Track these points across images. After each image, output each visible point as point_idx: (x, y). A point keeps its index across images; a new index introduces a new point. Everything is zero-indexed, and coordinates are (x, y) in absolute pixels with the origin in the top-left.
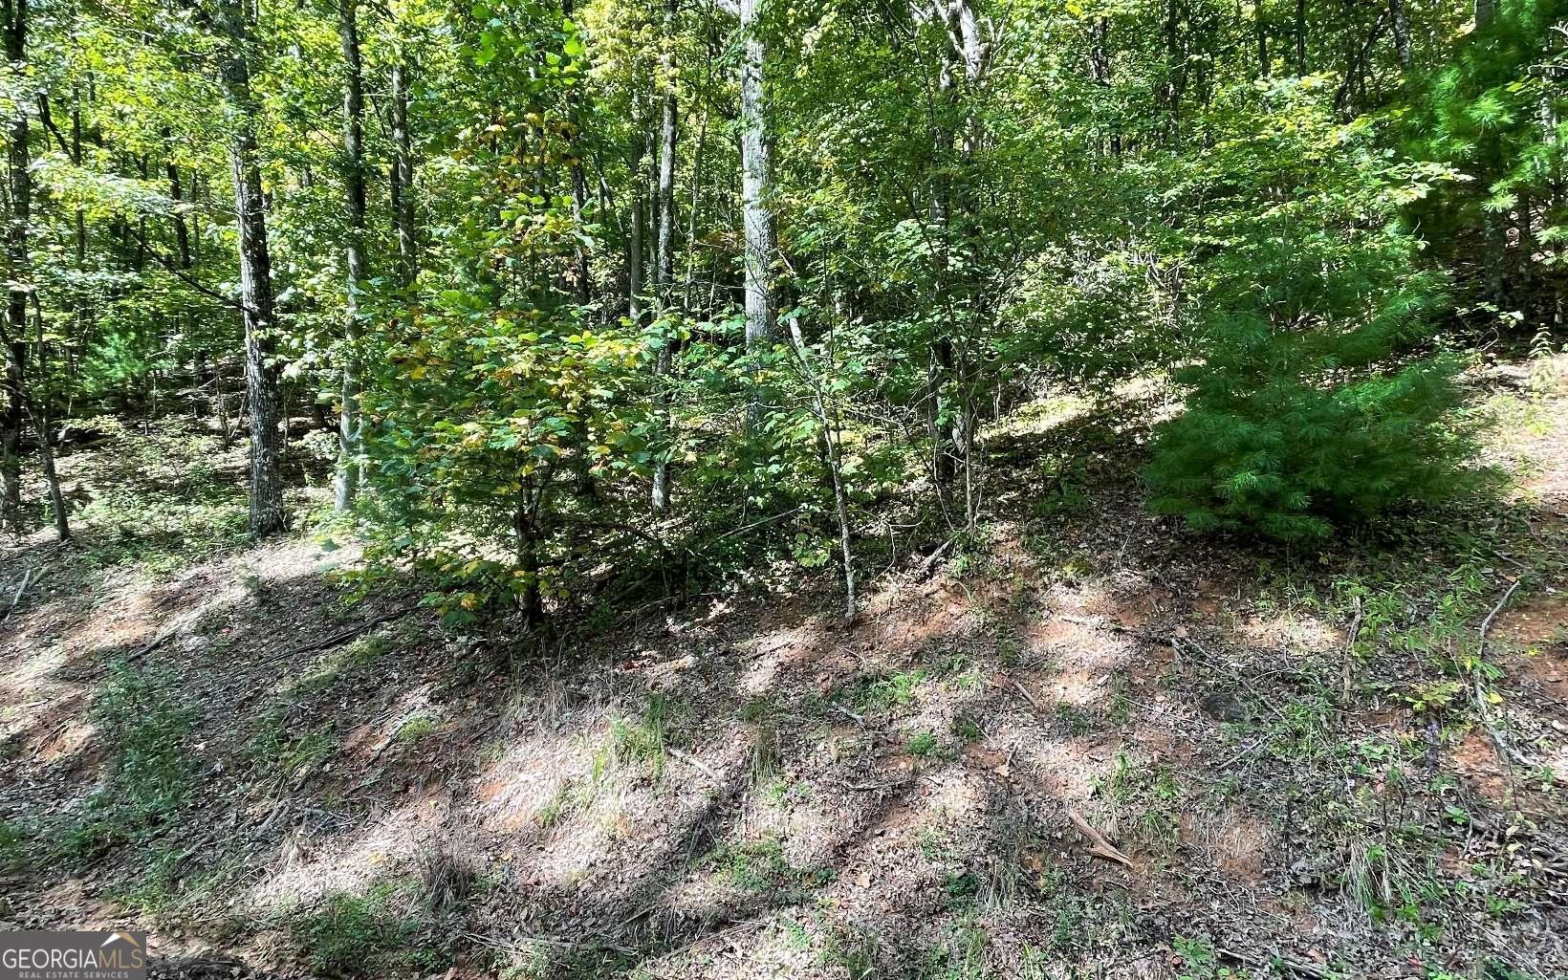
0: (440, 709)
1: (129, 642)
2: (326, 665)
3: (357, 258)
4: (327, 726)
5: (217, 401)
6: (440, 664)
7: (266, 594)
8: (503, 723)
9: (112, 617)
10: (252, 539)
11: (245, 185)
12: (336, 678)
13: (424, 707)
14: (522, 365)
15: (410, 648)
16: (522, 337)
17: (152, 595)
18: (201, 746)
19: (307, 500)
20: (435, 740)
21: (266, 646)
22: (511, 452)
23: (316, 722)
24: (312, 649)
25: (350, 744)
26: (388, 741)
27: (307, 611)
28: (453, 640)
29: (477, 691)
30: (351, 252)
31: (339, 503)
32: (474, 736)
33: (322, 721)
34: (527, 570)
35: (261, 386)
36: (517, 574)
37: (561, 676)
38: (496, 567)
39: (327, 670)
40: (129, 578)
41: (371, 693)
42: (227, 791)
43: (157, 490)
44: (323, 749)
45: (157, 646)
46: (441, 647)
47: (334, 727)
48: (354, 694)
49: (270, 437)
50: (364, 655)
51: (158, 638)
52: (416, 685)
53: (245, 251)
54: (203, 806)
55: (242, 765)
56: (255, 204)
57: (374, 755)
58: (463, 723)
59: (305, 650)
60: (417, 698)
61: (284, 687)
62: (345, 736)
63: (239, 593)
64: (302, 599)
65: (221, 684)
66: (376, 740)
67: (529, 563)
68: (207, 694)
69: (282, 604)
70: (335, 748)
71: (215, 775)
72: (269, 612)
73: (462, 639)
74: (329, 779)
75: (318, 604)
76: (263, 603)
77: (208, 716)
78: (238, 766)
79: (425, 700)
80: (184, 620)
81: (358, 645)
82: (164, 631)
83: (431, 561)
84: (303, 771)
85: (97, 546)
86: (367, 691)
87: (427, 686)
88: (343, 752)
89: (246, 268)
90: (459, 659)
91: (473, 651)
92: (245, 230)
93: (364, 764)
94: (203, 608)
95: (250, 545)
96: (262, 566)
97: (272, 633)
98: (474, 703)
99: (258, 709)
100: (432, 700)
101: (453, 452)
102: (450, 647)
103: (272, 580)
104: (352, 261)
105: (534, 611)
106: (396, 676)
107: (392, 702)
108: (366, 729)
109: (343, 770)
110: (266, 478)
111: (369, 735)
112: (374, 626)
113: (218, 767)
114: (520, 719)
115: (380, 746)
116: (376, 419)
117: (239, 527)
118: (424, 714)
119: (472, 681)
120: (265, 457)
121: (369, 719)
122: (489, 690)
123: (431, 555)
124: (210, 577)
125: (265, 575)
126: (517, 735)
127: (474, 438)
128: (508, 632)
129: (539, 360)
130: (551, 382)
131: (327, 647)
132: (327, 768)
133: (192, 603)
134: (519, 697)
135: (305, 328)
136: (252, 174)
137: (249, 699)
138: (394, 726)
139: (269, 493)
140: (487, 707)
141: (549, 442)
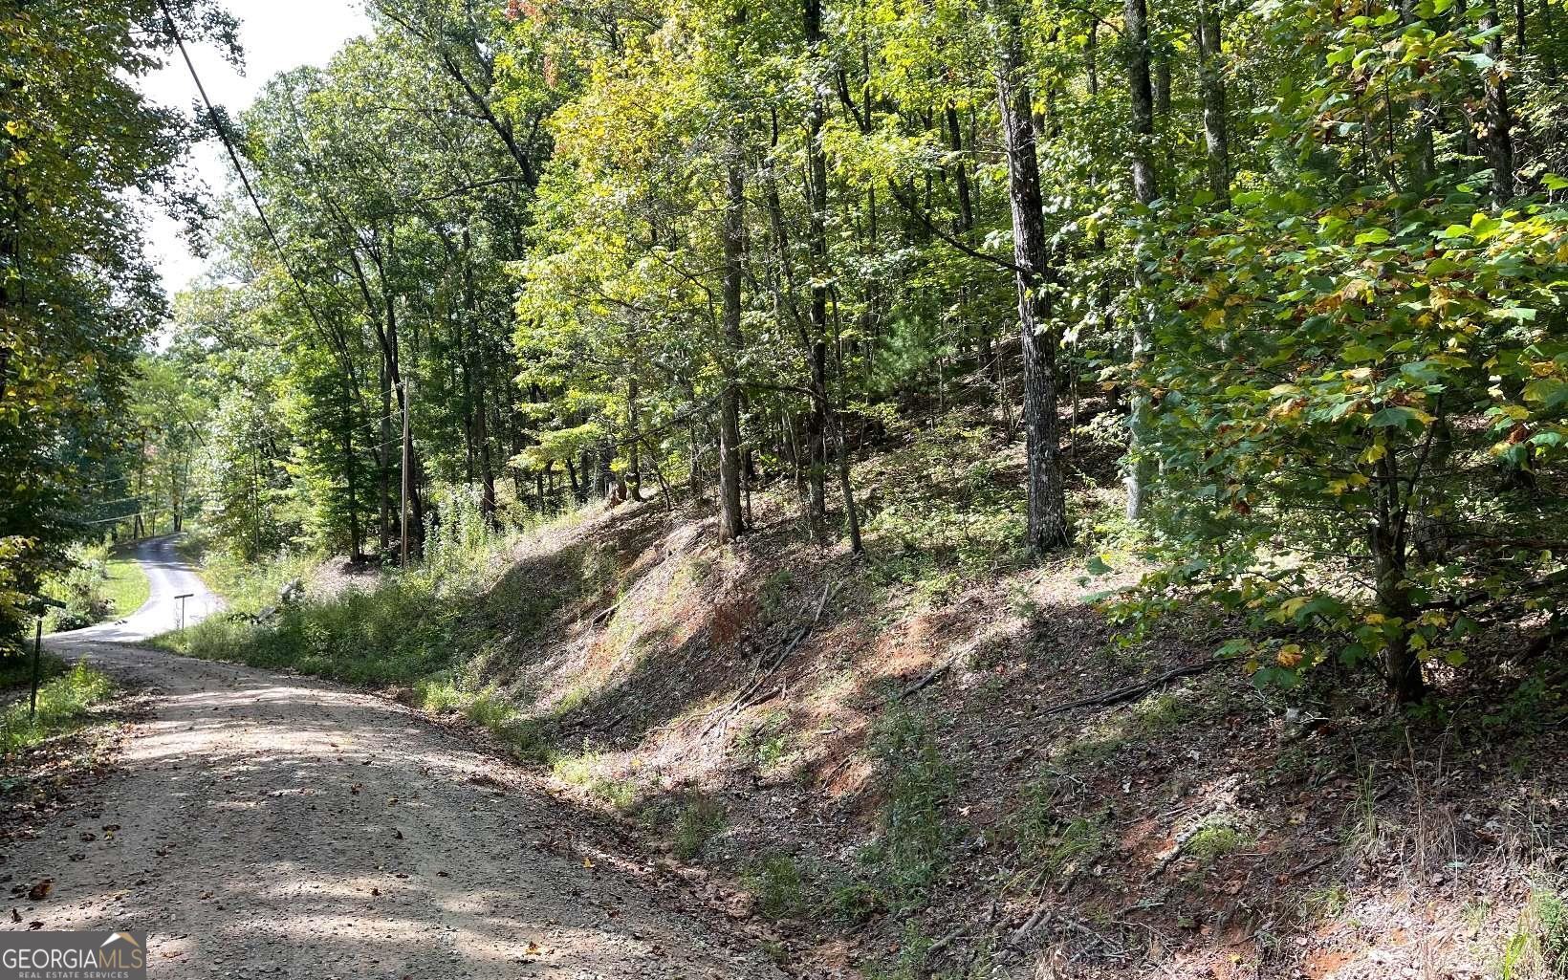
0: (1250, 815)
1: (907, 673)
2: (1105, 730)
3: (1144, 174)
4: (1103, 812)
5: (1001, 386)
6: (1260, 746)
7: (1045, 626)
8: (1347, 857)
9: (894, 642)
10: (1032, 556)
11: (1013, 113)
12: (1118, 748)
13: (1229, 809)
14: (1359, 284)
15: (1219, 718)
16: (1361, 239)
17: (928, 620)
18: (965, 811)
19: (1096, 505)
20: (1240, 863)
21: (1041, 695)
22: (1344, 425)
23: (1092, 804)
24: (1093, 703)
25: (1128, 843)
26: (1176, 849)
27: (1089, 652)
28: (1280, 713)
29: (1308, 798)
30: (1137, 168)
31: (1131, 506)
32: (1299, 868)
33: (1099, 804)
34: (1389, 615)
35: (1037, 363)
36: (1370, 619)
37: (1449, 796)
38: (1338, 608)
39: (1111, 734)
40: (908, 597)
41: (1161, 774)
42: (988, 874)
43: (940, 496)
44: (1095, 840)
45: (932, 681)
46: (1261, 722)
47: (1111, 815)
48: (1142, 773)
49: (1049, 426)
50: (1155, 720)
51: (933, 671)
52: (1220, 774)
53: (1015, 196)
54: (962, 887)
55: (1006, 844)
56: (1025, 134)
57: (1157, 867)
58: (1284, 845)
59: (1086, 704)
60: (1221, 793)
61: (1056, 751)
62: (1123, 830)
63: (1014, 626)
64: (1084, 636)
65: (991, 736)
66: (1161, 846)
67: (1397, 603)
68: (974, 746)
69: (1061, 640)
70: (1108, 846)
71: (975, 850)
72: (1046, 649)
73: (1291, 713)
74: (1098, 887)
75: (1103, 643)
76: (1040, 637)
77: (975, 774)
78: (1002, 845)
79: (1229, 798)
80: (961, 651)
81: (1148, 704)
82: (940, 663)
83: (1236, 593)
84: (1071, 868)
85: (883, 560)
86: (1157, 771)
87: (1232, 780)
88: (1118, 853)
89: (1017, 216)
90: (1285, 744)
91: (1306, 735)
92: (1015, 169)
93: (1144, 877)
94: (978, 638)
95: (1029, 563)
96: (1040, 590)
97: (1049, 678)
98: (1302, 817)
99: (1027, 773)
100: (1240, 800)
101: (1255, 429)
102: (1276, 723)
103: (1051, 607)
104: (1139, 180)
105: (1409, 684)
106: (1196, 756)
107: (1185, 793)
108: (1148, 826)
109: (1115, 881)
110: (1045, 478)
111: (1152, 836)
112: (1170, 681)
113: (981, 841)
114: (1373, 856)
115: (1164, 855)
116: (1157, 392)
117: (1018, 540)
118: (1226, 819)
119: (1301, 781)
120: (1042, 451)
121: (1155, 812)
122: (1325, 800)
123: (1237, 585)
124: (986, 602)
125: (1043, 602)
126: (1368, 882)
127: (1286, 406)
128: (1363, 710)
129: (1389, 272)
130: (1417, 306)
131: (1112, 703)
132: (1098, 870)
133: (966, 632)
134: (1371, 820)
135: (1086, 280)
136: (1021, 97)
137: (1018, 760)
138: (1183, 831)
139: (1049, 497)
140: (1322, 826)
141: (1408, 404)
